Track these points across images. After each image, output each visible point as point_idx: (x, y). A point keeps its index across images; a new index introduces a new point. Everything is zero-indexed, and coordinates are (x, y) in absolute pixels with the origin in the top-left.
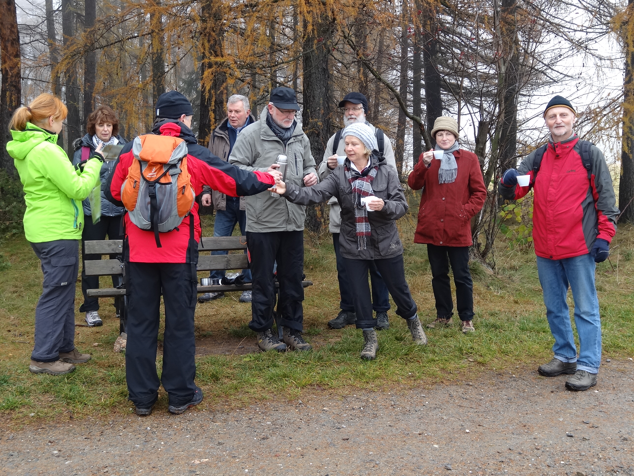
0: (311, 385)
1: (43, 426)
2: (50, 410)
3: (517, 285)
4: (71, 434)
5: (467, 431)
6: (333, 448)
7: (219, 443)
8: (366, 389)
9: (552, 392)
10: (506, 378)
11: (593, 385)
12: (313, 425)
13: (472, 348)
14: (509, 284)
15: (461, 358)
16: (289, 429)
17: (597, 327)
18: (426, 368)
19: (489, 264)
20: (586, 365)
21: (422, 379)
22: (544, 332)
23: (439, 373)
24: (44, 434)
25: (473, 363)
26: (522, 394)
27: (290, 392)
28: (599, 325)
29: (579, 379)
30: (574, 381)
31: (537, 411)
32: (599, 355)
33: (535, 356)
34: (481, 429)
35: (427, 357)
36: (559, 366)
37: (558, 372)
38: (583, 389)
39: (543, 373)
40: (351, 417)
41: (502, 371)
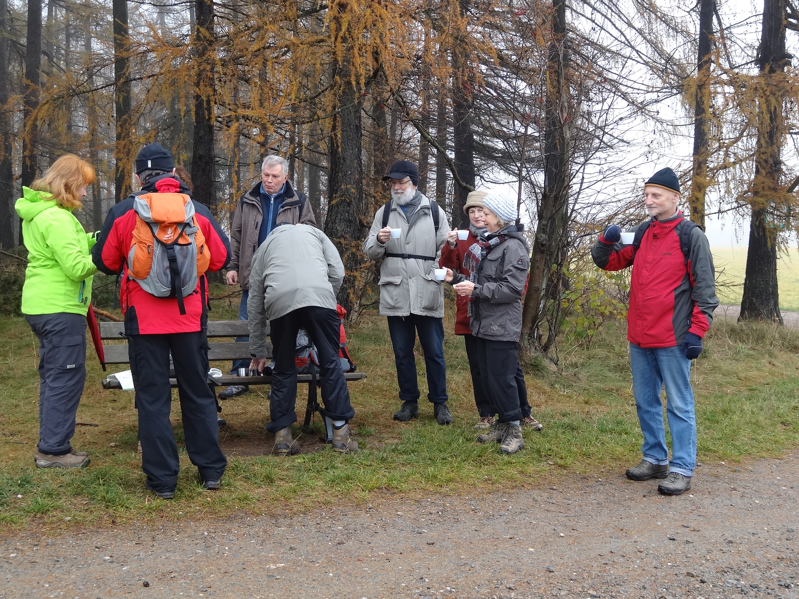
0: (379, 488)
1: (84, 531)
2: (87, 514)
3: (584, 384)
4: (118, 540)
5: (562, 535)
6: (419, 552)
7: (291, 548)
8: (440, 493)
9: (644, 496)
10: (591, 482)
11: (687, 490)
12: (391, 530)
13: (550, 450)
14: (575, 382)
15: (540, 461)
16: (364, 534)
17: (691, 425)
18: (502, 471)
19: (551, 360)
20: (680, 466)
21: (500, 483)
22: (626, 434)
23: (518, 476)
24: (86, 539)
25: (553, 467)
26: (612, 499)
27: (356, 495)
28: (693, 423)
29: (673, 482)
30: (667, 484)
31: (631, 516)
32: (694, 456)
33: (620, 459)
34: (575, 533)
35: (503, 460)
36: (649, 469)
37: (648, 476)
38: (678, 493)
39: (631, 476)
40: (430, 522)
41: (586, 475)
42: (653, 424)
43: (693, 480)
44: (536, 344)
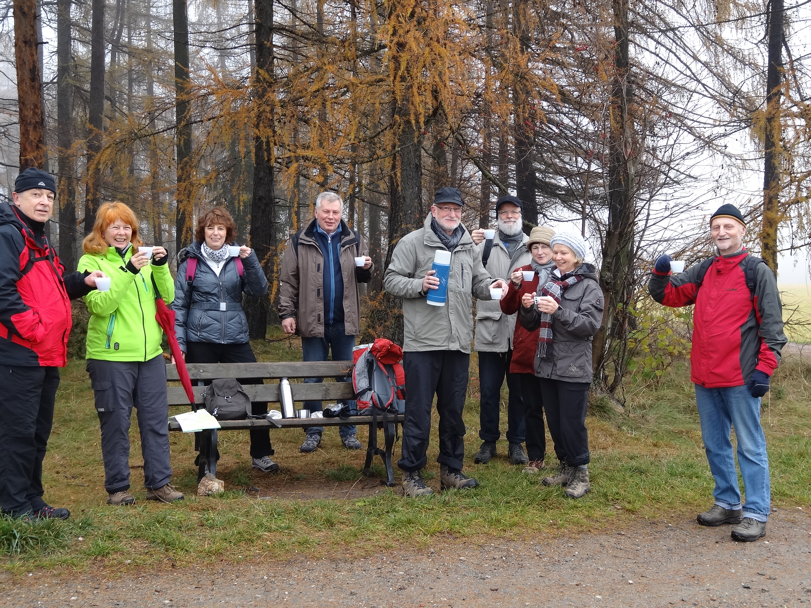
0: (441, 532)
1: (144, 575)
2: (147, 557)
3: (652, 426)
4: (178, 584)
5: (631, 582)
6: (483, 599)
7: (351, 593)
8: (504, 538)
9: (717, 542)
10: (661, 528)
11: (762, 536)
12: (453, 575)
13: (617, 494)
14: (643, 424)
15: (607, 505)
16: (426, 580)
17: (764, 468)
18: (568, 516)
19: (618, 401)
20: (754, 511)
21: (566, 528)
22: (697, 477)
23: (585, 520)
24: (146, 583)
25: (621, 511)
26: (683, 545)
27: (418, 540)
28: (766, 466)
29: (747, 528)
30: (741, 530)
31: (704, 562)
32: (768, 501)
33: (690, 504)
34: (644, 580)
35: (568, 503)
36: (721, 514)
37: (721, 521)
38: (752, 539)
39: (702, 522)
40: (493, 567)
41: (656, 520)
42: (724, 468)
43: (768, 526)
44: (602, 385)
